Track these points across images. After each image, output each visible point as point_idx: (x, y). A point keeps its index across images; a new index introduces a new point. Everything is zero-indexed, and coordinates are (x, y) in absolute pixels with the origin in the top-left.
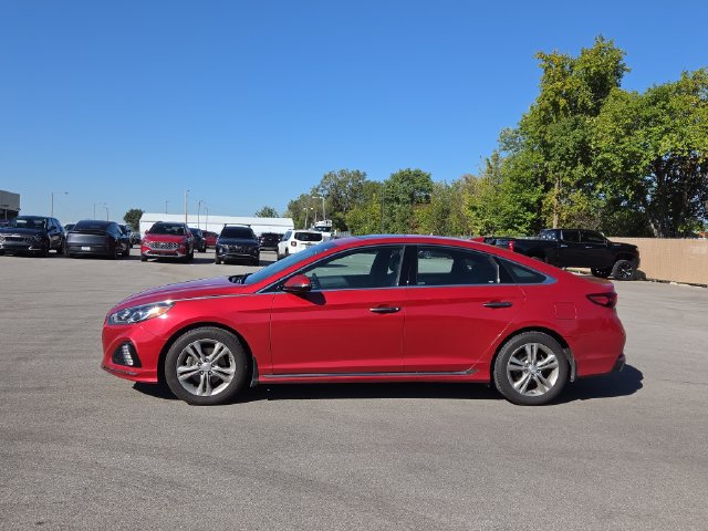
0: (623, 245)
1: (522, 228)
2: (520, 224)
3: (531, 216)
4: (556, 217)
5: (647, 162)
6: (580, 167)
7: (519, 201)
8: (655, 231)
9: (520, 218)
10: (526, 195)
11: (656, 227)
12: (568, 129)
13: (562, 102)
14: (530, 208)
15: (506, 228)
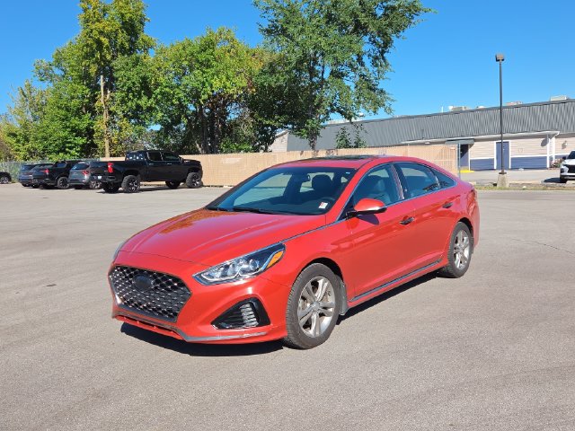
0: (192, 161)
1: (73, 152)
2: (71, 148)
3: (81, 141)
4: (107, 141)
5: (206, 97)
6: (145, 98)
7: (69, 127)
8: (200, 149)
9: (70, 142)
10: (75, 121)
11: (200, 146)
12: (130, 65)
13: (105, 41)
14: (79, 133)
15: (58, 153)
